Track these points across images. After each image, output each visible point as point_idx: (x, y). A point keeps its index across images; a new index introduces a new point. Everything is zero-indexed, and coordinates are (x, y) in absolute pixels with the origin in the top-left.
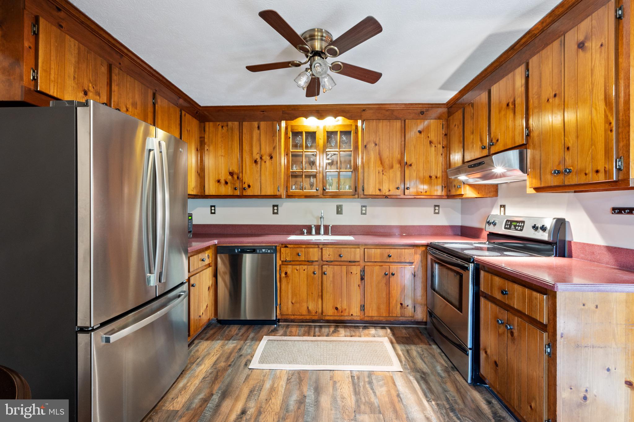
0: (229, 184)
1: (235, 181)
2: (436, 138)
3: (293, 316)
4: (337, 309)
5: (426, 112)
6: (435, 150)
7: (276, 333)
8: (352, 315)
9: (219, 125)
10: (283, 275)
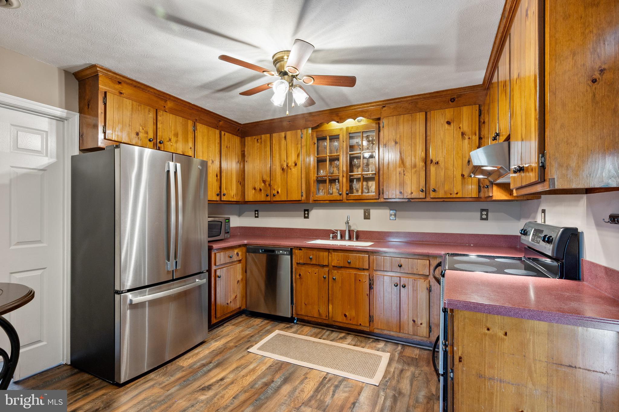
0: (263, 191)
1: (267, 188)
2: (471, 128)
3: (306, 317)
4: (345, 316)
5: (458, 98)
6: (469, 143)
7: (289, 330)
8: (360, 324)
9: (255, 139)
10: (298, 276)
